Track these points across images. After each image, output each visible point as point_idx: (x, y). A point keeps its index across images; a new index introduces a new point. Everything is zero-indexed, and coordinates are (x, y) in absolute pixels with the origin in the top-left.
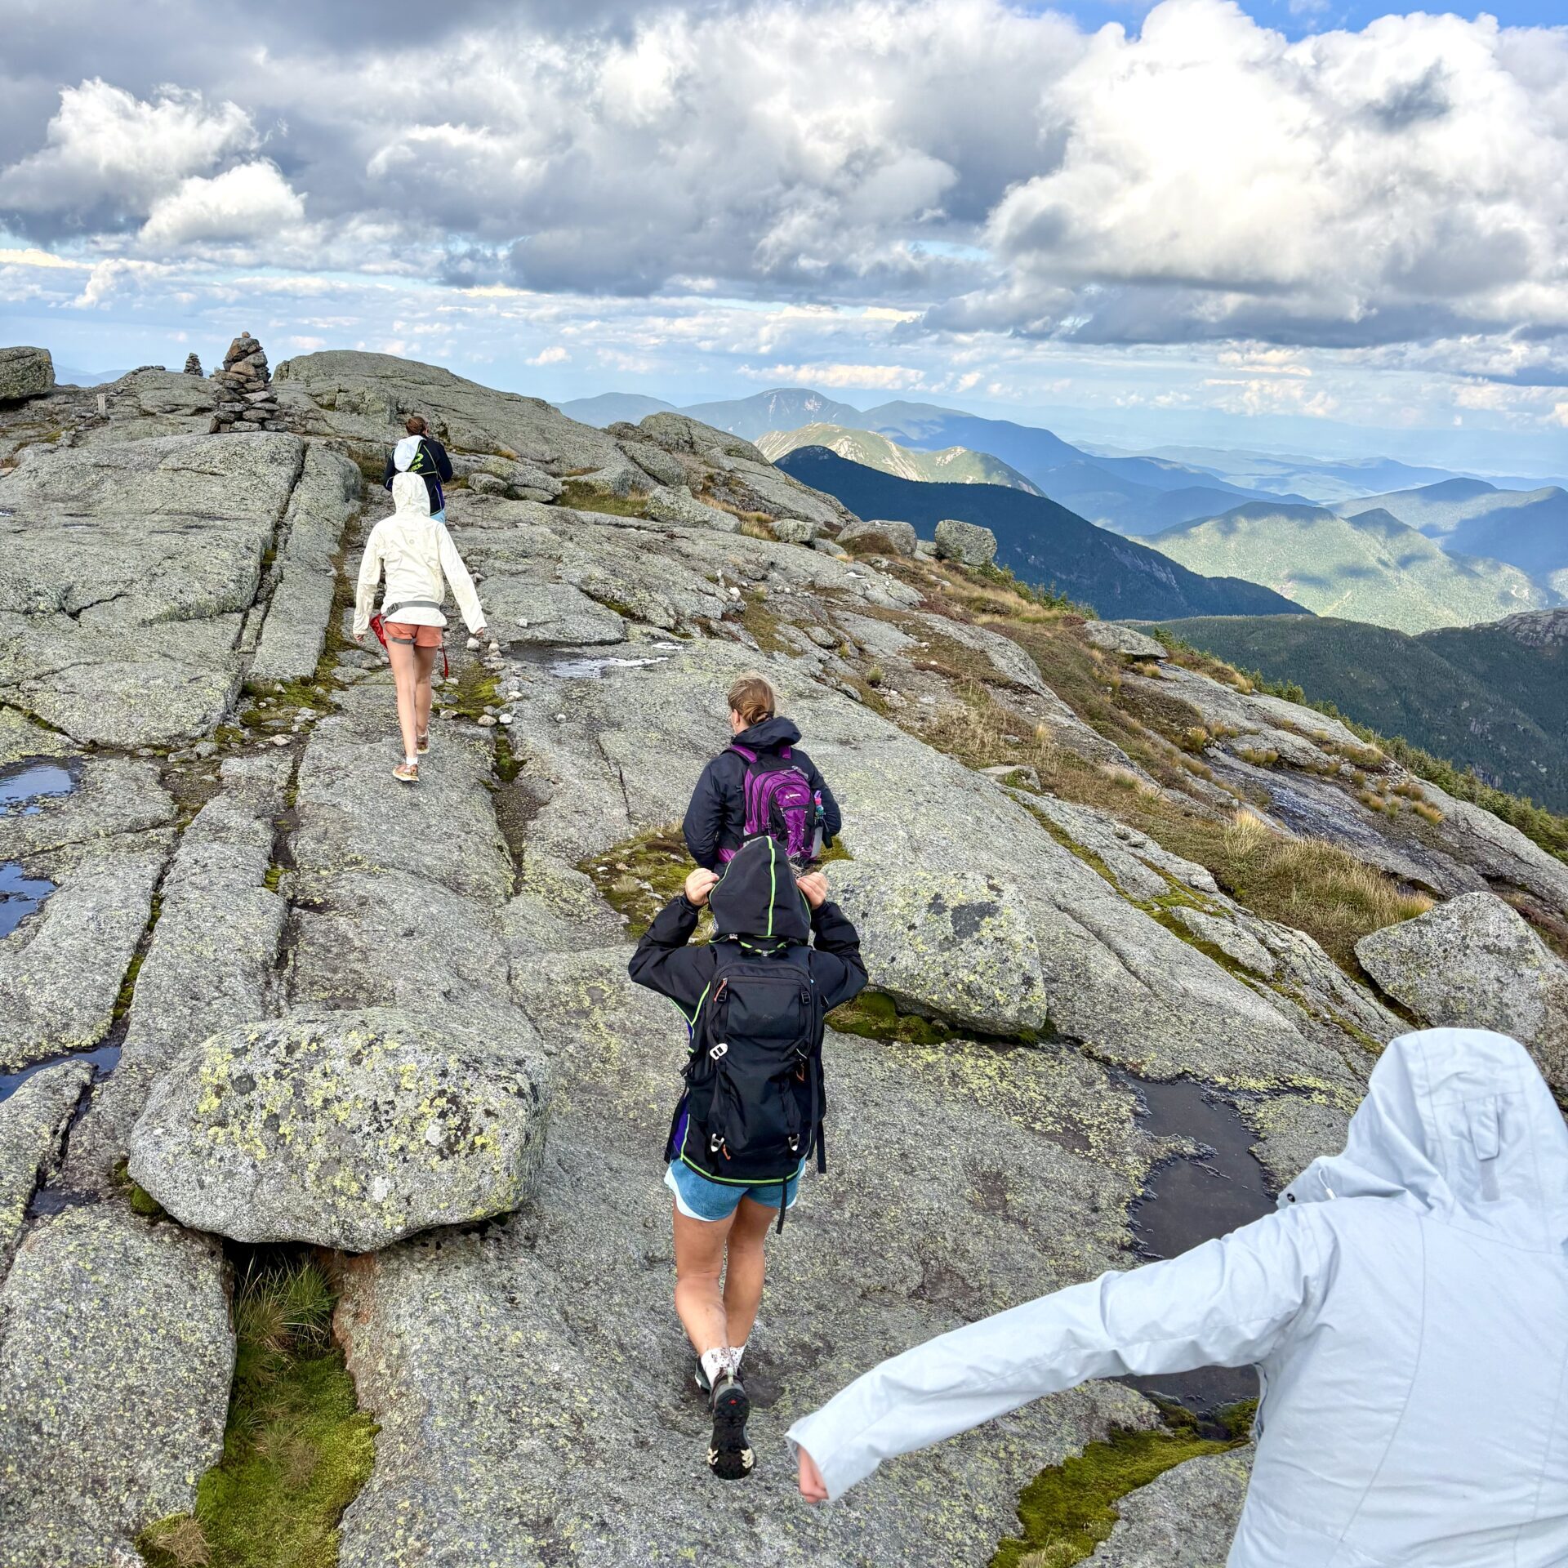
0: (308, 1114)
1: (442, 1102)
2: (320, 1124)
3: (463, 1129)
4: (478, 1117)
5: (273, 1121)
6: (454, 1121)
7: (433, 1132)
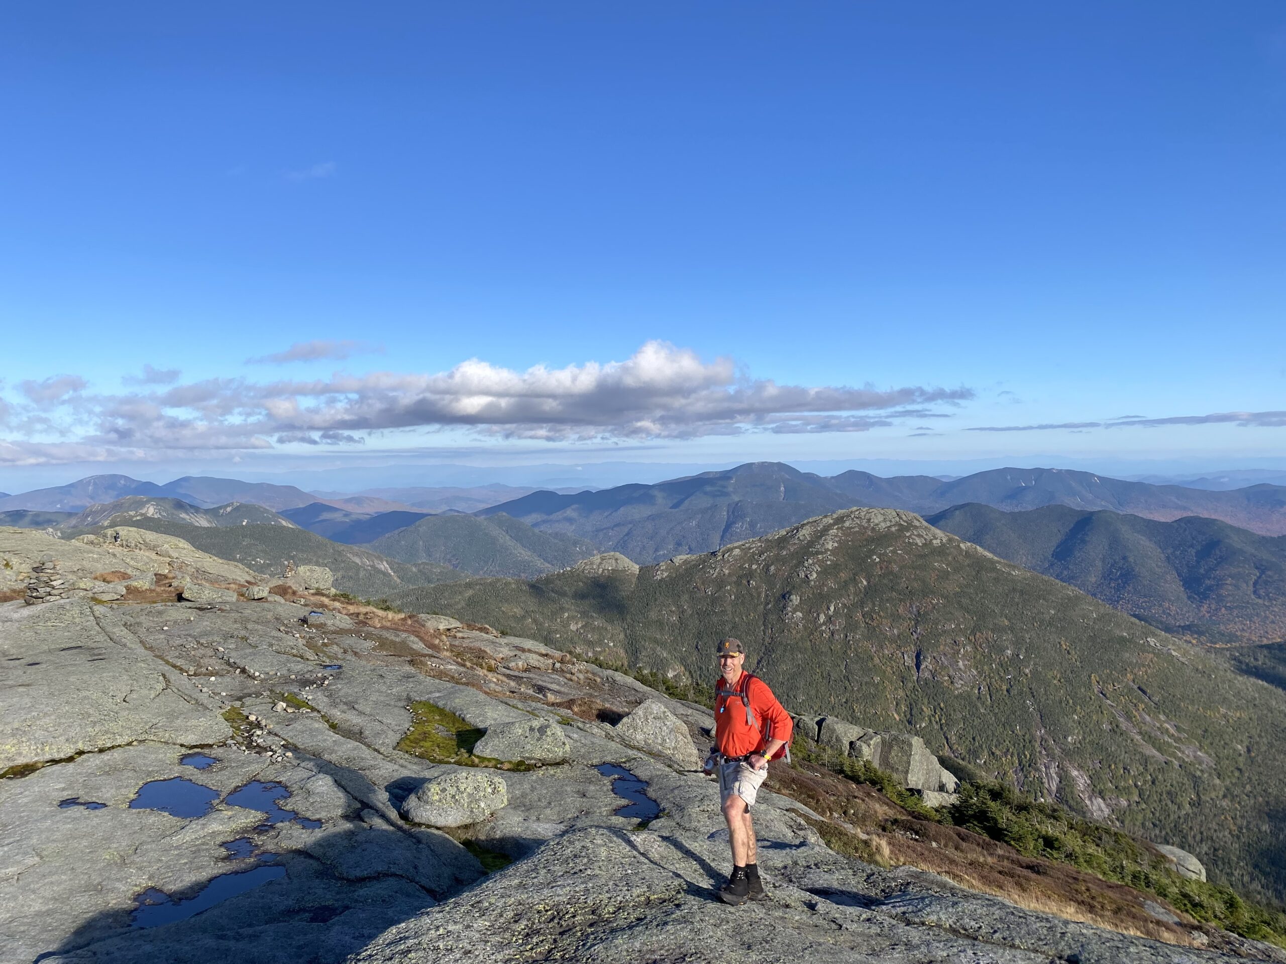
0: (462, 793)
1: (489, 783)
2: (465, 795)
3: (495, 788)
4: (497, 785)
5: (453, 797)
6: (493, 786)
7: (490, 790)
